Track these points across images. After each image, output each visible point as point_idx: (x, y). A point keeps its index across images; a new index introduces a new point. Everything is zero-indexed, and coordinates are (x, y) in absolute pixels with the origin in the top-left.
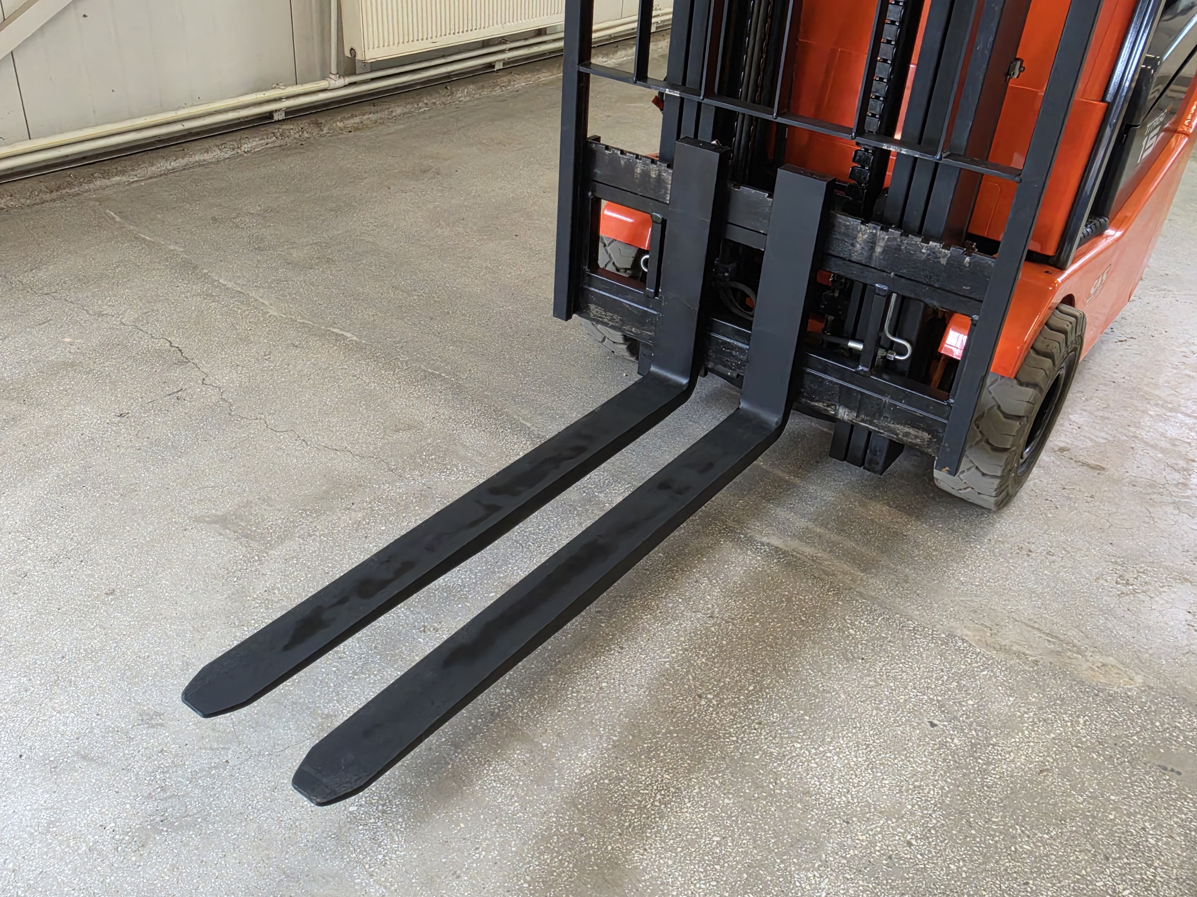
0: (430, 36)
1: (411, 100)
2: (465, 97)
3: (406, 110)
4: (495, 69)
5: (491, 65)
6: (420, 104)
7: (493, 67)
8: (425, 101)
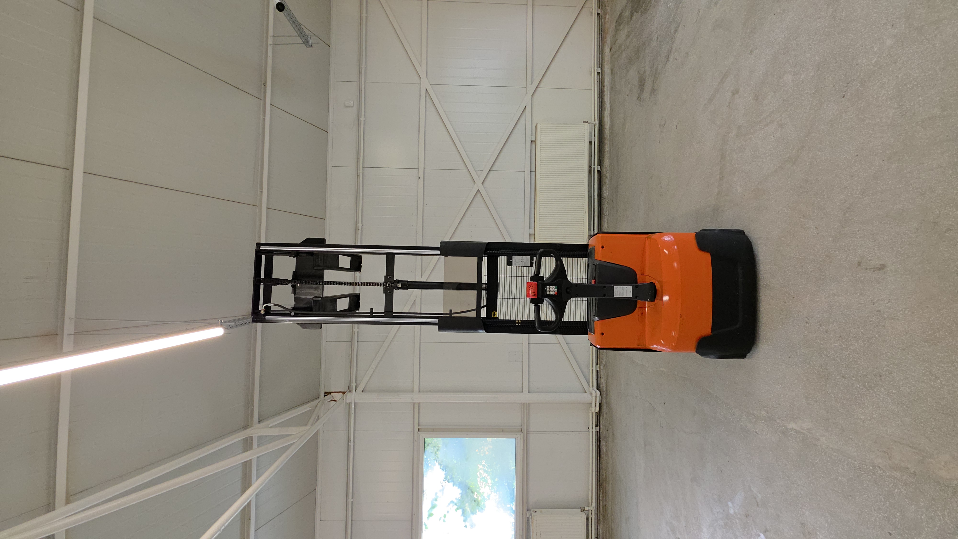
0: (583, 214)
1: (603, 218)
2: (607, 192)
3: (606, 222)
4: (600, 170)
5: (598, 171)
6: (606, 215)
7: (599, 171)
8: (605, 212)
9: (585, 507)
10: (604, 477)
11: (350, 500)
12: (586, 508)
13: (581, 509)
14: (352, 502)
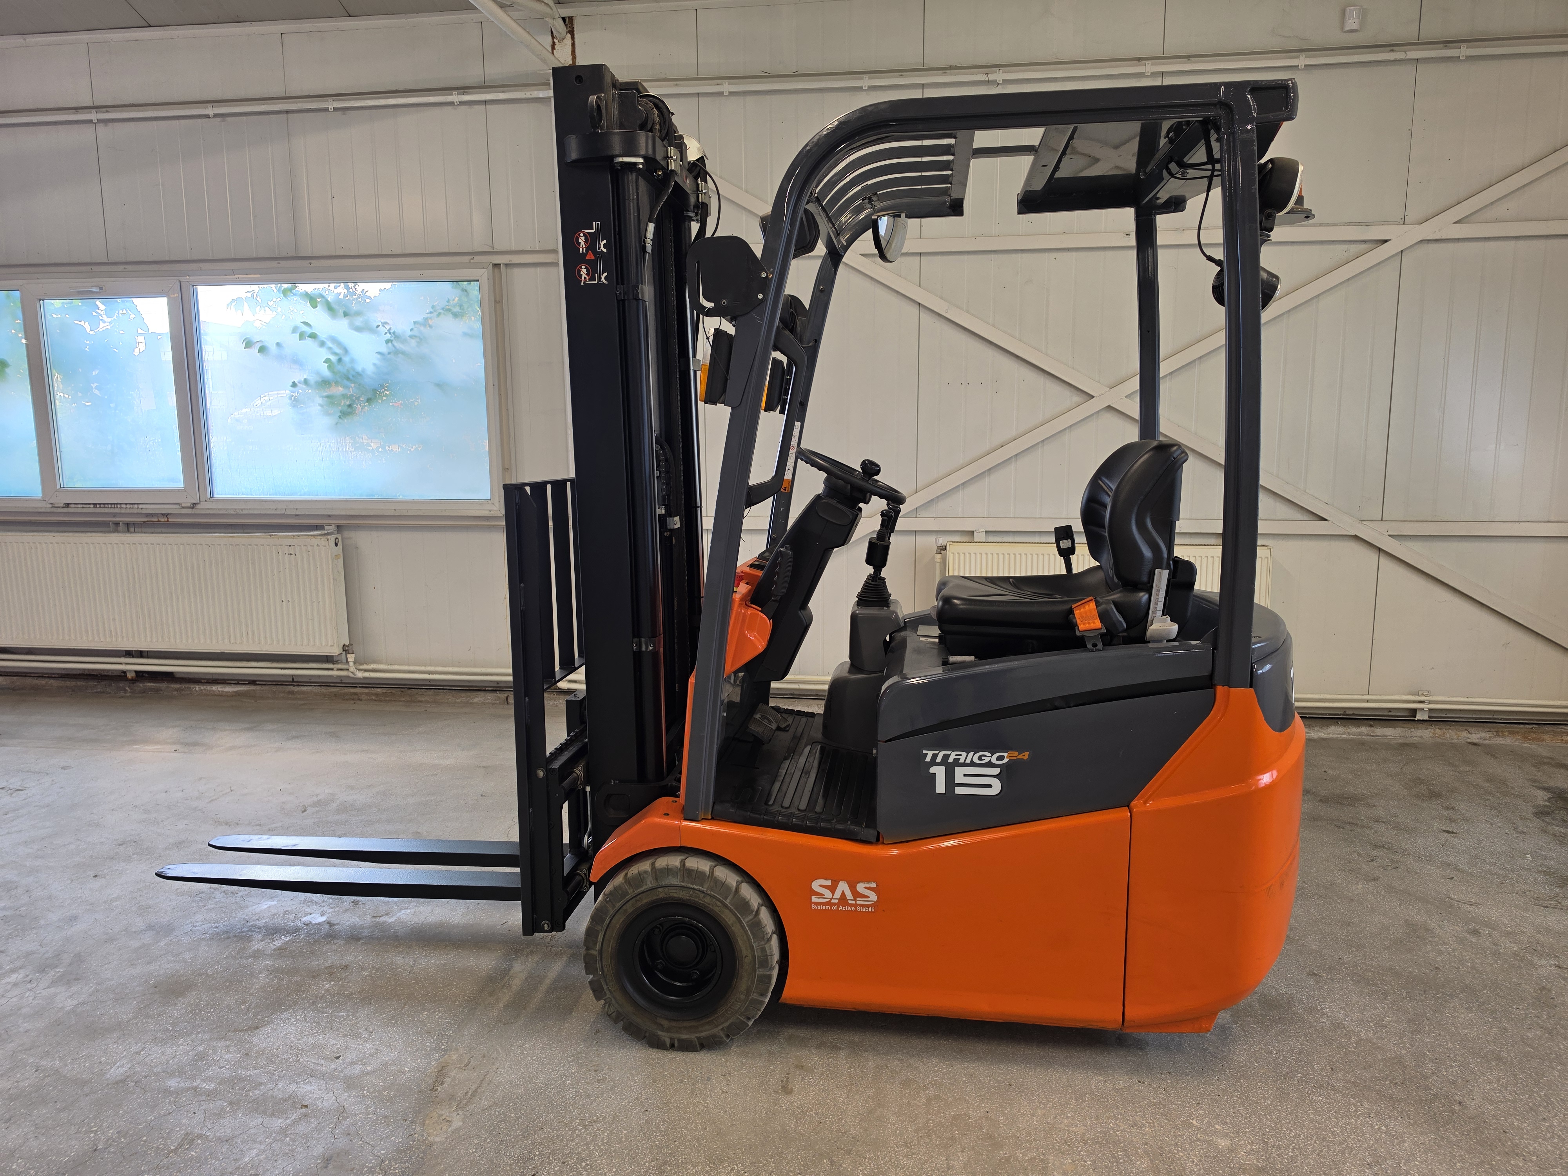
9: (353, 655)
10: (419, 699)
11: (331, 105)
12: (351, 658)
13: (348, 646)
14: (326, 110)
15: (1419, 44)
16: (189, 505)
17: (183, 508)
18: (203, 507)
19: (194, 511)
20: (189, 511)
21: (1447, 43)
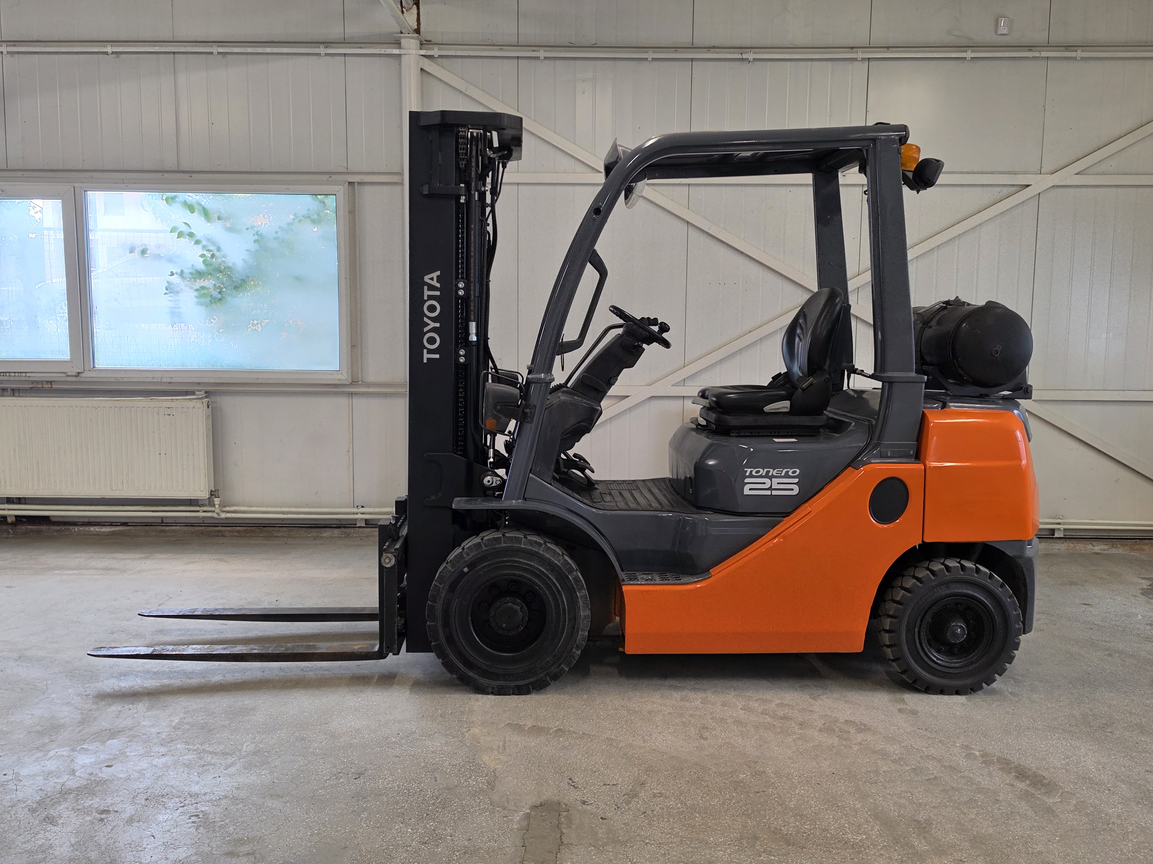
9: (219, 499)
12: (217, 501)
14: (211, 53)
15: (1049, 46)
16: (74, 374)
17: (68, 376)
18: (87, 375)
19: (78, 379)
20: (74, 379)
21: (1068, 47)
